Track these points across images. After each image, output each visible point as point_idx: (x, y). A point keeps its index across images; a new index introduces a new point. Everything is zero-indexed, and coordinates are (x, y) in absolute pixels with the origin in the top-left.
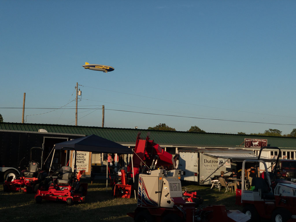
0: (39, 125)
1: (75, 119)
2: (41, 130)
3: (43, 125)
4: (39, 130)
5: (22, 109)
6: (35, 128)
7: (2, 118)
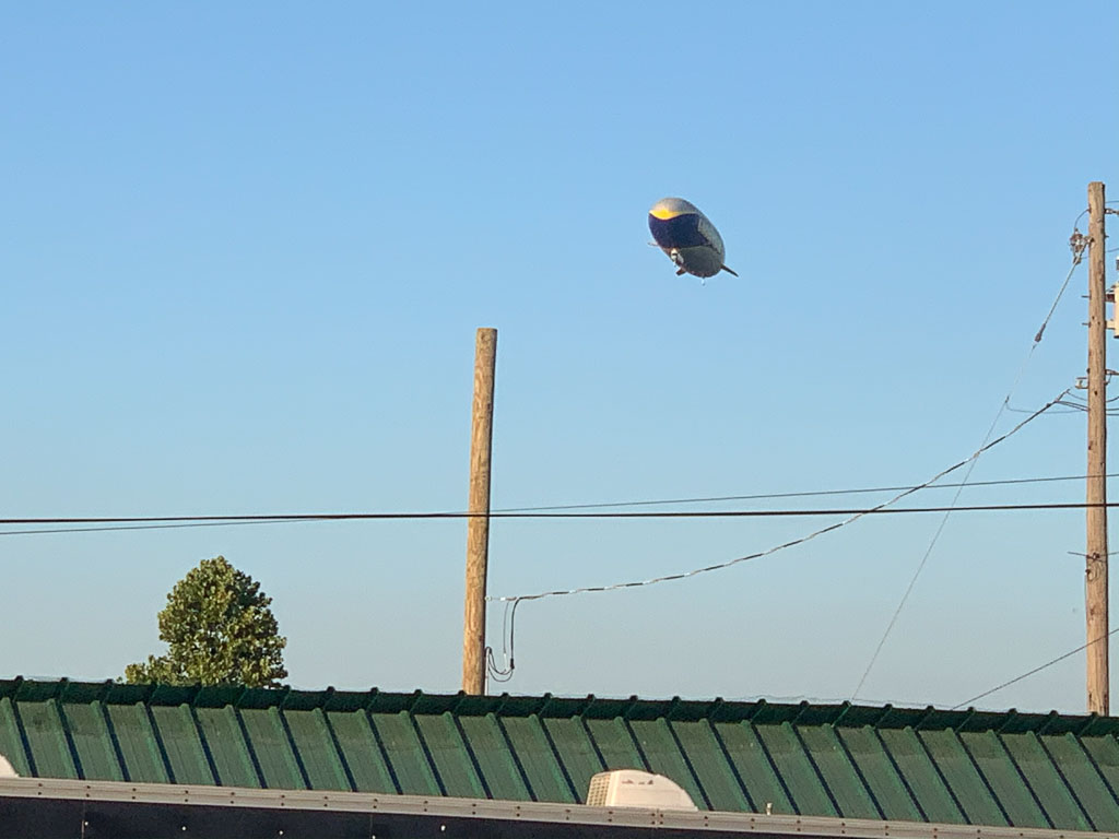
0: (590, 709)
2: (616, 777)
3: (633, 710)
4: (597, 781)
5: (465, 530)
6: (586, 745)
7: (269, 625)
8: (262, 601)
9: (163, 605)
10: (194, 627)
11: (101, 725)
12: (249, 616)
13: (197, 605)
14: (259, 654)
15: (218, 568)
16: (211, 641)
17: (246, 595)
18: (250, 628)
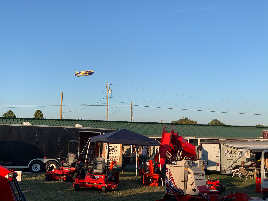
0: (75, 120)
1: (106, 115)
2: (77, 125)
3: (78, 120)
4: (75, 125)
5: (60, 107)
6: (72, 123)
7: (43, 115)
8: (42, 113)
11: (34, 121)
13: (37, 113)
14: (42, 117)
15: (39, 110)
16: (38, 116)
17: (41, 112)
18: (41, 115)
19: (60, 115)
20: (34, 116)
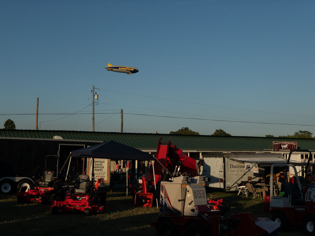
0: (54, 131)
1: (92, 125)
2: (56, 136)
3: (58, 131)
4: (54, 137)
6: (50, 134)
7: (14, 125)
8: (14, 123)
9: (4, 123)
10: (7, 125)
11: (4, 133)
12: (13, 124)
13: (7, 123)
14: (13, 128)
15: (9, 120)
16: (9, 126)
17: (12, 122)
19: (36, 125)
20: (4, 127)
